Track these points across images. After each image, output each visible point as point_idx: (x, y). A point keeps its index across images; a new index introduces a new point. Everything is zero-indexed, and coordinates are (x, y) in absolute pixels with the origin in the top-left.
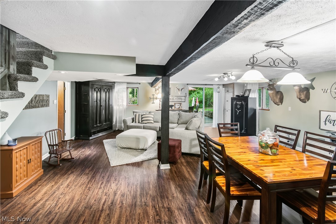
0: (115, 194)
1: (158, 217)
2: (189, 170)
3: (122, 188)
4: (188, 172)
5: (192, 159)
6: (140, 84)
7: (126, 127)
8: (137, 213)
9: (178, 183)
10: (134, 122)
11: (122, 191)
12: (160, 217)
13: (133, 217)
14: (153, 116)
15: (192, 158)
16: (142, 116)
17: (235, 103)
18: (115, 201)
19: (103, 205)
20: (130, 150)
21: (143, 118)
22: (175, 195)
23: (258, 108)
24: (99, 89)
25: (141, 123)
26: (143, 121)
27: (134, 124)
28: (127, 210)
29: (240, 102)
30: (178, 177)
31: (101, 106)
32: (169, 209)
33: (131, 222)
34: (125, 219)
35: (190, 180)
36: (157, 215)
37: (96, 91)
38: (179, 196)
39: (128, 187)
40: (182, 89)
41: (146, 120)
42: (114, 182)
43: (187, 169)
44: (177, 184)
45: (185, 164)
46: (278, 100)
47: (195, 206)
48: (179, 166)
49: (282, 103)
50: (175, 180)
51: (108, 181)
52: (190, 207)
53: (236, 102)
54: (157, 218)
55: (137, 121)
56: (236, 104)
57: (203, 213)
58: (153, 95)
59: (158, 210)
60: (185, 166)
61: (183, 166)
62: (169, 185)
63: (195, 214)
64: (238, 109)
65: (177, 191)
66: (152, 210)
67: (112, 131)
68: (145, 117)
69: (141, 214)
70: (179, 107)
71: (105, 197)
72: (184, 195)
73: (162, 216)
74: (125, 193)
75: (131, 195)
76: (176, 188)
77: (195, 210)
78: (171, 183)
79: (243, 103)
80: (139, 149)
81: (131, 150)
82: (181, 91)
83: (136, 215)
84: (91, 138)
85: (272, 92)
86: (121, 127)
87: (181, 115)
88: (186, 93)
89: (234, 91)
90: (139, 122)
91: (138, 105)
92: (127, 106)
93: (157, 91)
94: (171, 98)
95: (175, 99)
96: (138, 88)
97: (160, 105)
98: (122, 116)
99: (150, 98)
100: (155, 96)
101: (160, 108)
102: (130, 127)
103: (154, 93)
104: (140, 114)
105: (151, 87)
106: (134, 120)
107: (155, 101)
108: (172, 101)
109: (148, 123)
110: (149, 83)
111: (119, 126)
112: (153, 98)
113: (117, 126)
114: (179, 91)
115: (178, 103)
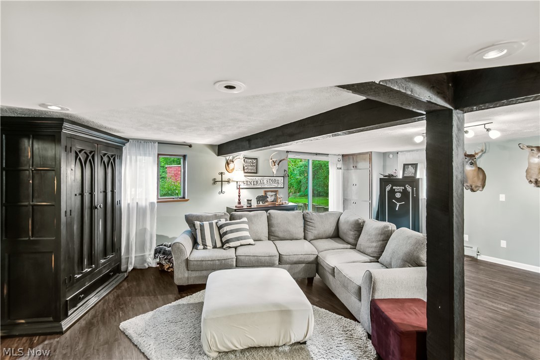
6: (190, 146)
7: (184, 264)
14: (247, 227)
16: (220, 228)
17: (388, 188)
21: (226, 233)
24: (88, 156)
26: (228, 241)
29: (402, 188)
31: (92, 207)
37: (80, 159)
40: (280, 161)
41: (238, 239)
49: (483, 187)
53: (392, 188)
55: (209, 242)
56: (392, 191)
58: (222, 174)
64: (398, 200)
67: (120, 277)
68: (232, 231)
70: (273, 198)
79: (409, 189)
82: (278, 165)
84: (65, 324)
86: (143, 259)
87: (311, 219)
88: (285, 171)
89: (371, 167)
90: (215, 247)
91: (184, 198)
92: (158, 202)
93: (231, 165)
94: (259, 181)
95: (265, 181)
96: (184, 157)
97: (239, 196)
98: (145, 229)
99: (215, 182)
100: (225, 178)
101: (239, 203)
102: (195, 263)
103: (224, 171)
104: (214, 222)
105: (218, 155)
106: (199, 240)
107: (226, 187)
108: (260, 187)
109: (241, 245)
110: (211, 146)
111: (135, 257)
112: (222, 181)
113: (131, 257)
114: (275, 165)
115: (272, 191)
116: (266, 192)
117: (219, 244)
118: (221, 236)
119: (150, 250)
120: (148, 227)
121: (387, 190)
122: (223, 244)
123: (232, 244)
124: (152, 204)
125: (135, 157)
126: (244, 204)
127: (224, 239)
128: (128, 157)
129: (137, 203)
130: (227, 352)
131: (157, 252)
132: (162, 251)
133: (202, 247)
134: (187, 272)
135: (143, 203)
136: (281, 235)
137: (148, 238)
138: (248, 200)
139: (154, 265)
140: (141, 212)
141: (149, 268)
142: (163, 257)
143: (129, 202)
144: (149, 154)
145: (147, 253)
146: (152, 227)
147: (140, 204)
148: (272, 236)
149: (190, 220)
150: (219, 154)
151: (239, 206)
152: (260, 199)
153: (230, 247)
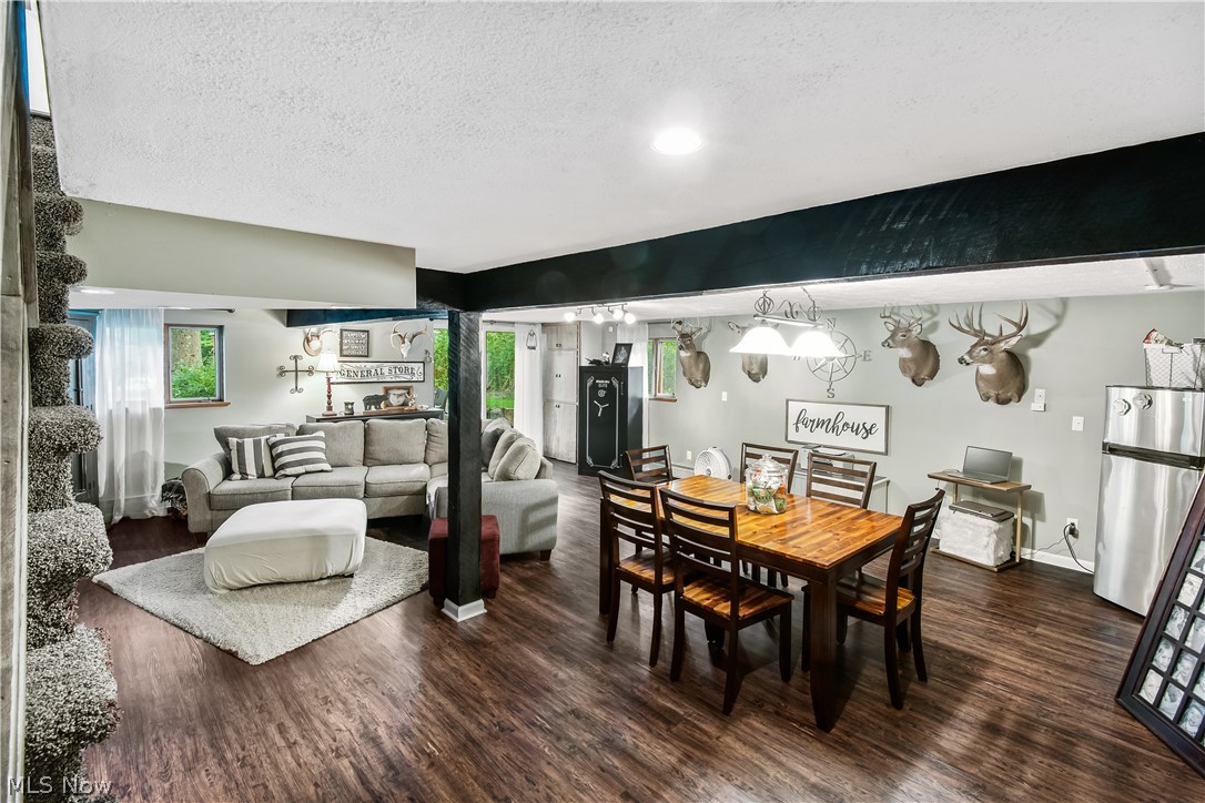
0: (375, 741)
1: (564, 742)
2: (545, 602)
3: (382, 716)
4: (546, 606)
5: (530, 569)
6: (231, 311)
7: (204, 501)
8: (500, 759)
9: (546, 644)
10: (237, 476)
11: (389, 722)
12: (568, 739)
13: (498, 771)
14: (322, 445)
15: (527, 566)
16: (272, 447)
17: (590, 382)
18: (394, 759)
19: (363, 784)
20: (279, 590)
21: (281, 455)
22: (562, 675)
23: (646, 396)
25: (273, 477)
26: (283, 467)
27: (235, 484)
28: (460, 763)
29: (607, 382)
30: (530, 628)
32: (576, 713)
33: (502, 786)
34: (476, 786)
35: (571, 627)
36: (559, 739)
38: (572, 674)
39: (397, 707)
42: (328, 710)
43: (537, 601)
44: (543, 648)
45: (520, 588)
46: (699, 376)
47: (629, 682)
48: (508, 597)
49: (706, 382)
50: (528, 639)
51: (301, 716)
52: (622, 689)
53: (594, 381)
54: (564, 745)
55: (251, 469)
56: (595, 387)
57: (658, 690)
58: (296, 358)
59: (548, 726)
60: (522, 593)
61: (519, 597)
62: (523, 655)
63: (645, 699)
64: (602, 401)
65: (558, 664)
66: (533, 733)
68: (291, 452)
69: (513, 755)
70: (402, 400)
71: (346, 762)
72: (586, 668)
73: (573, 736)
74: (403, 725)
75: (432, 723)
76: (549, 659)
77: (636, 690)
78: (526, 649)
79: (616, 383)
80: (321, 579)
81: (287, 588)
83: (502, 764)
85: (689, 354)
86: (142, 504)
87: (437, 432)
88: (427, 352)
89: (579, 346)
90: (261, 476)
91: (221, 400)
92: (166, 408)
93: (315, 344)
94: (373, 371)
95: (386, 371)
96: (221, 328)
97: (329, 397)
98: (143, 453)
99: (282, 372)
100: (304, 364)
101: (330, 408)
102: (223, 498)
103: (301, 352)
104: (263, 439)
105: (288, 326)
106: (235, 466)
107: (305, 381)
108: (375, 380)
109: (307, 473)
110: (277, 313)
111: (126, 500)
112: (296, 371)
113: (119, 501)
114: (404, 342)
115: (399, 388)
116: (387, 390)
117: (268, 471)
118: (273, 459)
119: (154, 489)
120: (149, 450)
121: (588, 385)
122: (276, 471)
123: (289, 471)
124: (155, 411)
125: (119, 329)
126: (339, 410)
127: (277, 465)
128: (108, 330)
129: (127, 410)
130: (241, 589)
131: (165, 488)
132: (175, 488)
133: (239, 476)
134: (209, 512)
135: (138, 410)
136: (383, 457)
137: (149, 468)
138: (346, 404)
139: (161, 512)
140: (135, 425)
141: (153, 517)
142: (177, 498)
143: (111, 407)
144: (148, 323)
145: (148, 494)
146: (156, 451)
147: (131, 410)
148: (369, 459)
149: (222, 437)
150: (289, 324)
151: (330, 413)
152: (369, 401)
153: (287, 476)
